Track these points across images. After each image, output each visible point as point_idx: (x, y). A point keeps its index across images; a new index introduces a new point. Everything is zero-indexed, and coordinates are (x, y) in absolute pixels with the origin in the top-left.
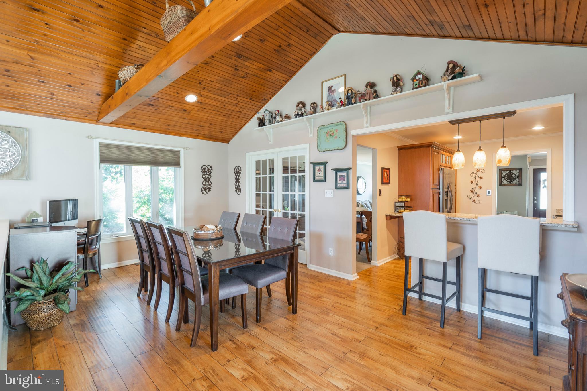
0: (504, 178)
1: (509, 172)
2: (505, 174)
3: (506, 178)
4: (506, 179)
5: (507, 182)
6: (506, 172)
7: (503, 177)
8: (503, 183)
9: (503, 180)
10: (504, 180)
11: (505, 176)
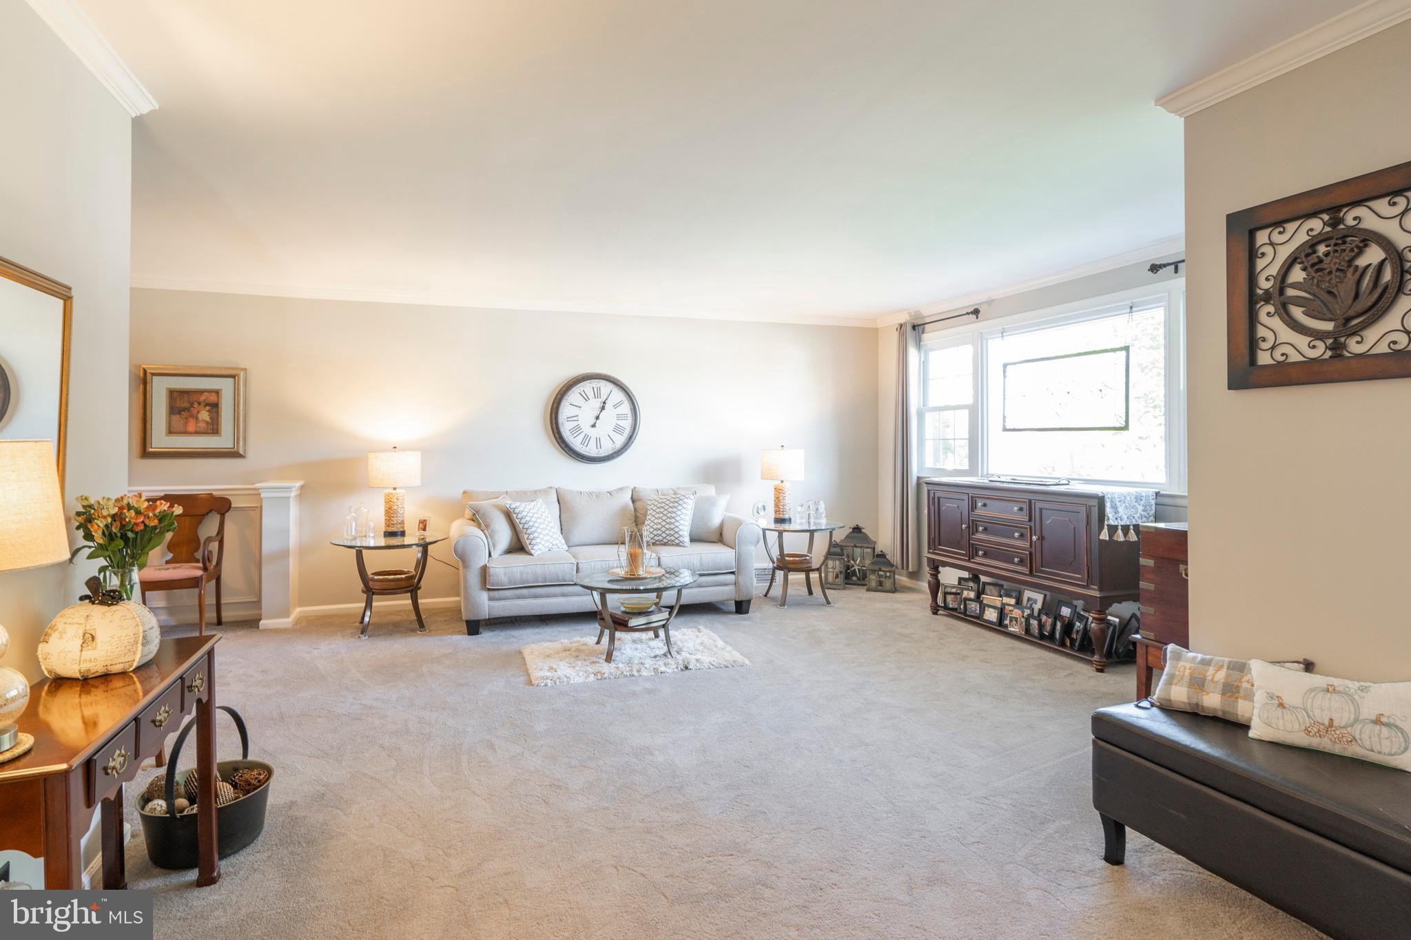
0: (1279, 298)
1: (1316, 225)
2: (1285, 253)
3: (1298, 302)
4: (1297, 312)
5: (1302, 341)
6: (1296, 235)
7: (1267, 297)
8: (1264, 358)
9: (1270, 324)
10: (1276, 323)
11: (1282, 278)
